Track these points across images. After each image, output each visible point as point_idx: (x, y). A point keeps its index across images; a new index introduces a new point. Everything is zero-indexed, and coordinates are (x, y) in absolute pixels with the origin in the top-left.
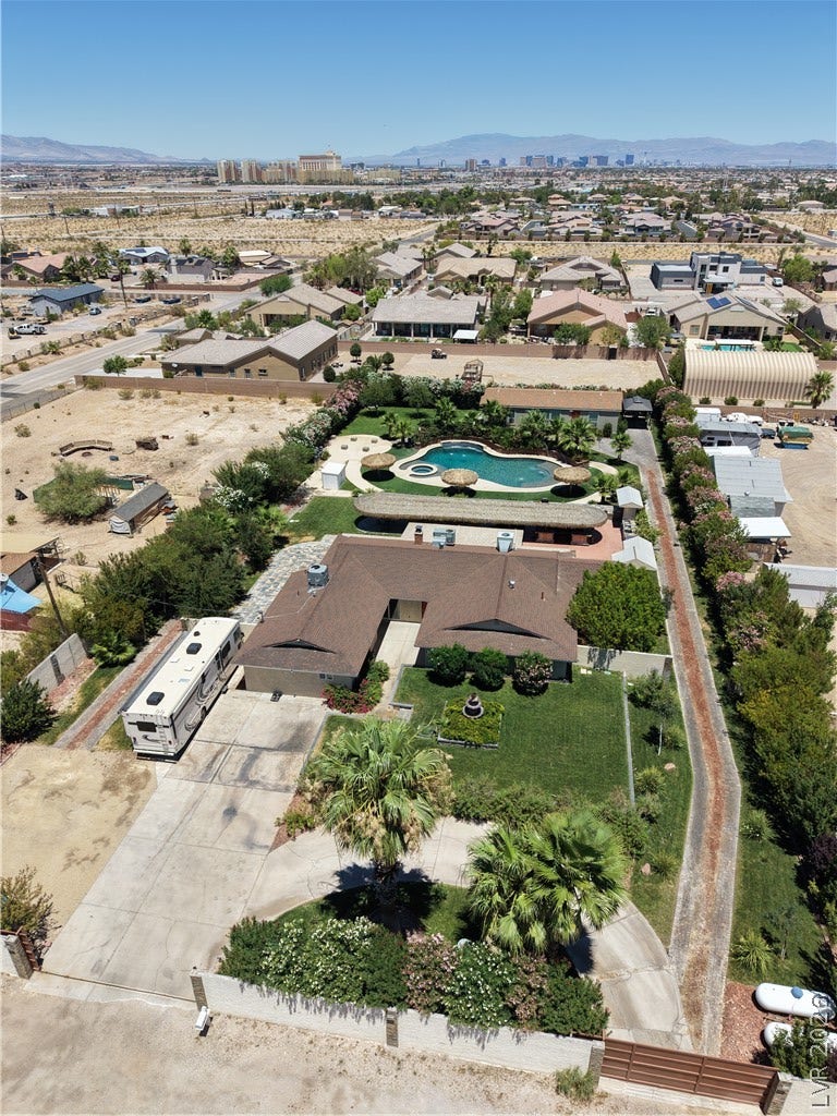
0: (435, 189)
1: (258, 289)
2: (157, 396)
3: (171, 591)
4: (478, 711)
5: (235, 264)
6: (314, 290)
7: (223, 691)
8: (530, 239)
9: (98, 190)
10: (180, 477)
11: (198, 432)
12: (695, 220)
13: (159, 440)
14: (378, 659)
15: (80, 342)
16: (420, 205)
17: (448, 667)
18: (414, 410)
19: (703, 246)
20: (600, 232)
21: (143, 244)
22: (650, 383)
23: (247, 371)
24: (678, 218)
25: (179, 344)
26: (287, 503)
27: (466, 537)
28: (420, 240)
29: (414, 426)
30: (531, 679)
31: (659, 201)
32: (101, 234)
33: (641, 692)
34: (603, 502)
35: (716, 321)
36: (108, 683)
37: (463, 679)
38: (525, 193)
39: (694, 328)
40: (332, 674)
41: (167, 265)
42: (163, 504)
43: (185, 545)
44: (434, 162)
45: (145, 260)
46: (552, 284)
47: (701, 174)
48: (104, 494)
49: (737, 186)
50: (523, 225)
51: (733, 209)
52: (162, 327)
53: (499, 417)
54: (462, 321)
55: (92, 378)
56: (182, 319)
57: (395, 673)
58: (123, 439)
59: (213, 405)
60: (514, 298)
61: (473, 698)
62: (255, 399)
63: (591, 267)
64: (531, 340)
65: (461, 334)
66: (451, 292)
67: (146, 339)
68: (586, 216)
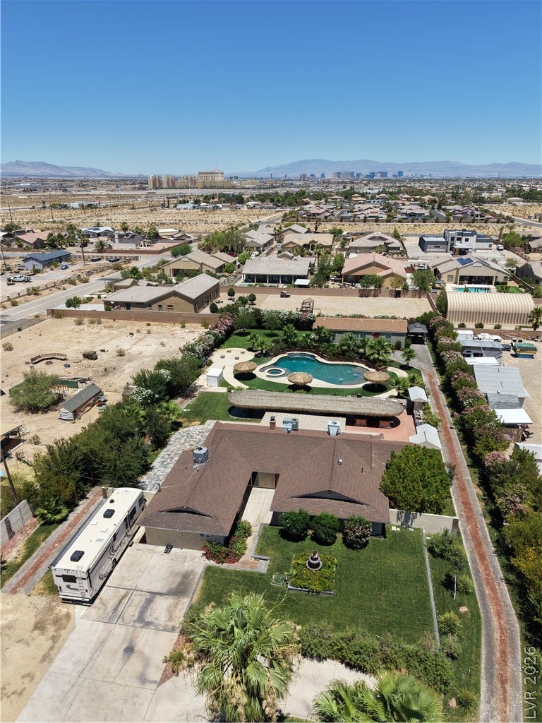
0: (282, 191)
1: (169, 253)
2: (99, 323)
3: (96, 466)
4: (318, 564)
5: (156, 237)
6: (205, 254)
7: (130, 545)
8: (341, 221)
9: (74, 193)
10: (111, 379)
11: (125, 347)
12: (444, 210)
13: (98, 353)
14: (243, 519)
15: (53, 287)
16: (272, 201)
17: (295, 528)
18: (269, 331)
19: (450, 225)
20: (385, 217)
21: (98, 225)
22: (425, 314)
23: (160, 306)
24: (433, 208)
25: (116, 288)
26: (182, 397)
27: (306, 423)
28: (272, 222)
29: (269, 342)
30: (357, 537)
31: (420, 198)
32: (73, 219)
33: (438, 546)
34: (399, 397)
35: (464, 272)
36: (46, 538)
37: (306, 535)
38: (337, 194)
39: (450, 277)
40: (209, 533)
41: (112, 238)
42: (97, 398)
43: (108, 433)
44: (281, 175)
45: (99, 235)
46: (356, 249)
47: (445, 182)
48: (57, 391)
49: (468, 189)
50: (337, 213)
51: (467, 203)
52: (106, 277)
53: (326, 336)
54: (300, 274)
55: (58, 311)
56: (119, 272)
57: (256, 530)
58: (74, 352)
59: (136, 328)
60: (333, 258)
61: (314, 555)
62: (164, 324)
63: (381, 238)
64: (344, 285)
65: (299, 282)
66: (292, 255)
67: (96, 284)
68: (375, 207)
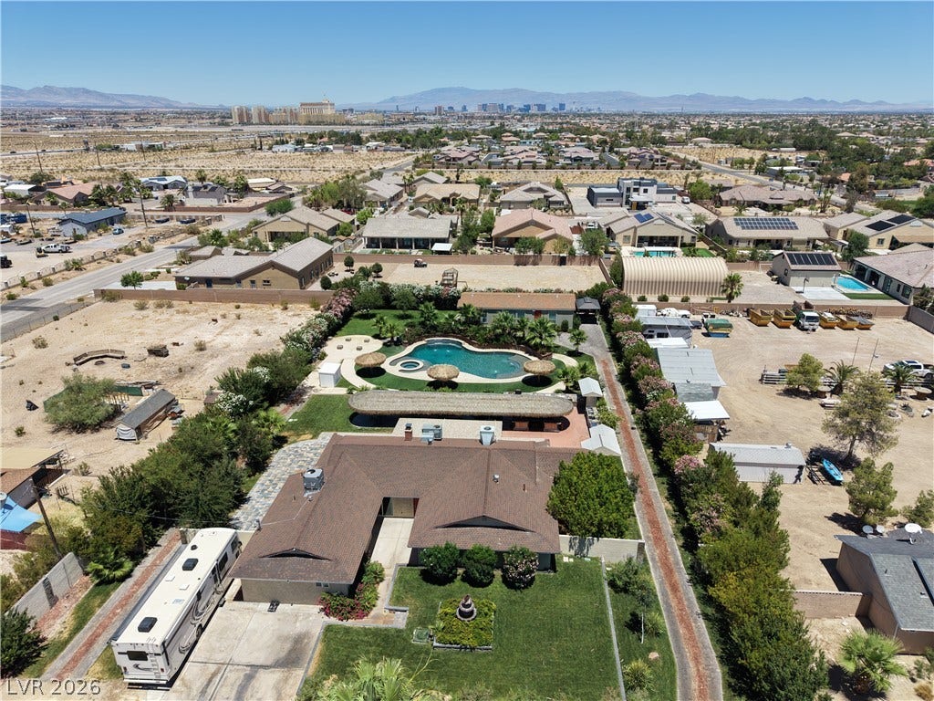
0: (411, 129)
1: (263, 210)
2: (170, 306)
3: (171, 501)
4: (472, 612)
5: (245, 190)
6: (312, 212)
7: (220, 605)
8: (489, 168)
9: (128, 130)
10: (188, 381)
11: (206, 338)
12: (617, 153)
13: (169, 347)
14: (373, 559)
15: (102, 258)
16: (399, 141)
17: (440, 567)
18: (401, 312)
19: (625, 172)
20: (544, 162)
21: (164, 174)
22: (597, 285)
23: (253, 282)
24: (604, 151)
25: (192, 259)
26: (286, 403)
27: (452, 429)
28: (400, 169)
29: (401, 326)
30: (520, 574)
31: (587, 138)
32: (129, 165)
33: (620, 579)
34: (567, 391)
35: (644, 232)
36: (103, 602)
37: (455, 576)
38: (484, 132)
39: (626, 238)
40: (327, 582)
41: (184, 191)
42: (169, 409)
43: (185, 455)
44: (410, 108)
45: (166, 187)
46: (509, 204)
47: (617, 118)
48: (113, 402)
49: (645, 127)
50: (484, 157)
51: (645, 144)
52: (177, 244)
53: (474, 317)
54: (439, 236)
55: (111, 291)
56: (196, 237)
57: (389, 574)
58: (135, 346)
59: (221, 313)
60: (480, 216)
61: (466, 601)
62: (259, 305)
63: (540, 190)
64: (496, 250)
65: (438, 247)
66: (427, 212)
67: (164, 254)
68: (532, 150)
